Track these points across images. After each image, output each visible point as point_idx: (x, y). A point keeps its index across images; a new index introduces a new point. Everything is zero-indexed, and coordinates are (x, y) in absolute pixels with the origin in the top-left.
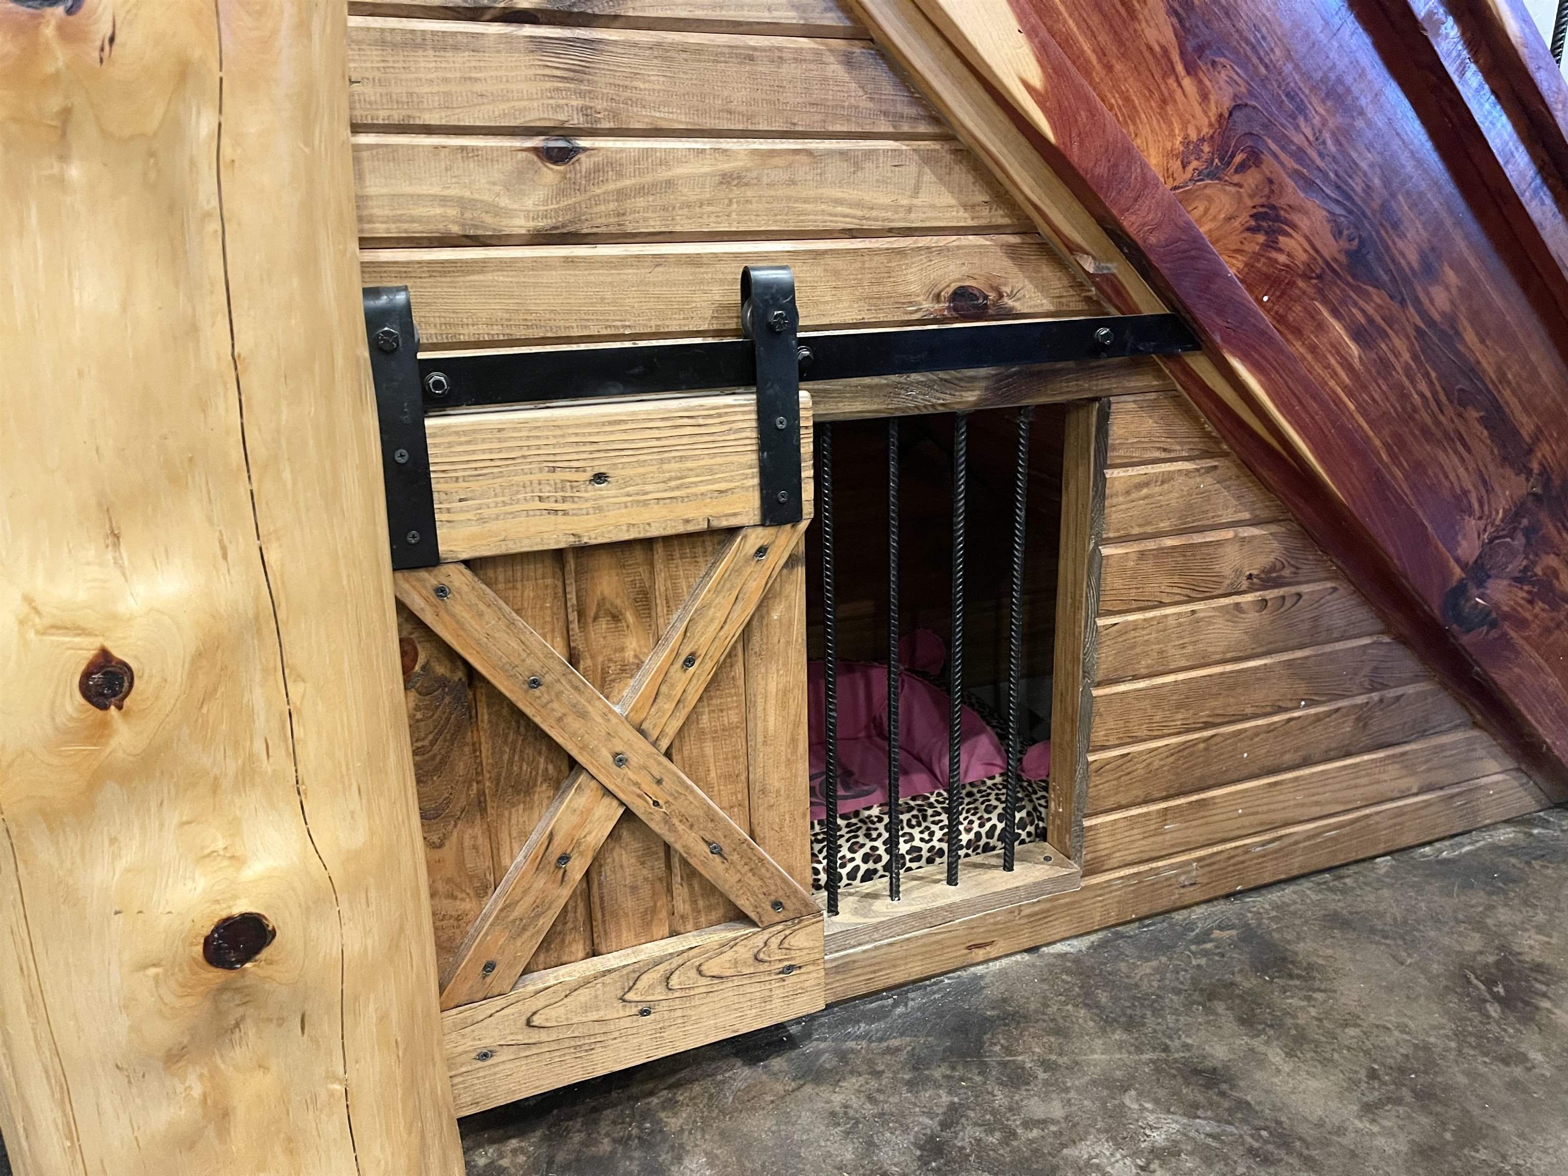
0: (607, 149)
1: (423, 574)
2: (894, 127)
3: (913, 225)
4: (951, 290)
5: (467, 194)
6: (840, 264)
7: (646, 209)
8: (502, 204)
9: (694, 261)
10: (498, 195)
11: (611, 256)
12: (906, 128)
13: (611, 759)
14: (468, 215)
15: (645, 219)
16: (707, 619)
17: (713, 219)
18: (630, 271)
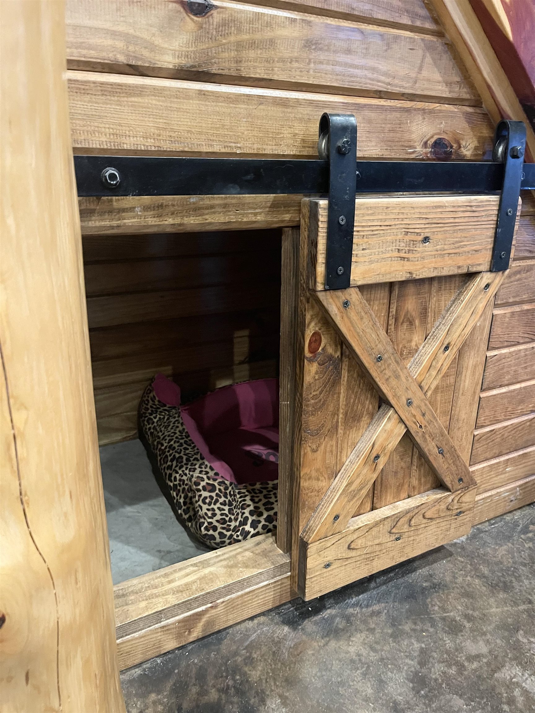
0: (232, 9)
1: (339, 293)
2: (412, 22)
3: (417, 93)
4: (433, 140)
5: (131, 31)
6: (372, 115)
7: (255, 60)
8: (156, 43)
9: (283, 103)
10: (154, 35)
11: (231, 93)
12: (418, 23)
13: (405, 402)
14: (131, 48)
15: (255, 68)
16: (459, 323)
17: (298, 73)
18: (243, 106)
